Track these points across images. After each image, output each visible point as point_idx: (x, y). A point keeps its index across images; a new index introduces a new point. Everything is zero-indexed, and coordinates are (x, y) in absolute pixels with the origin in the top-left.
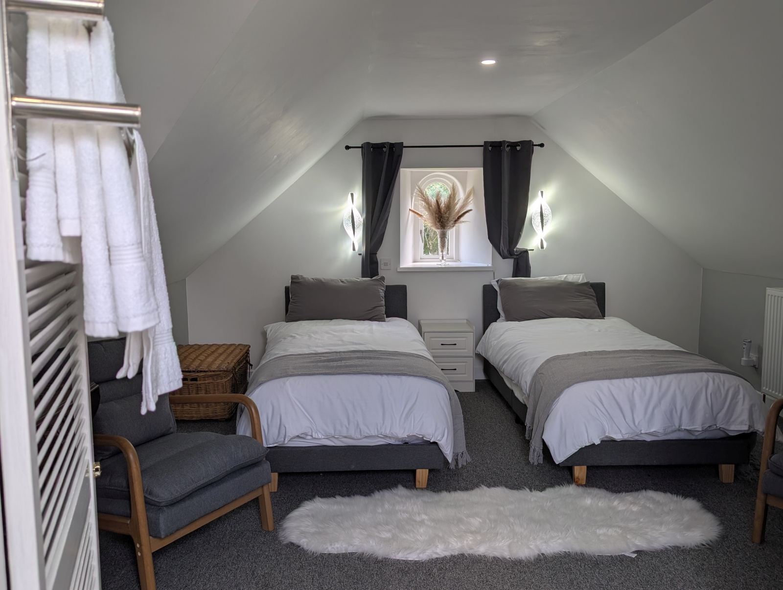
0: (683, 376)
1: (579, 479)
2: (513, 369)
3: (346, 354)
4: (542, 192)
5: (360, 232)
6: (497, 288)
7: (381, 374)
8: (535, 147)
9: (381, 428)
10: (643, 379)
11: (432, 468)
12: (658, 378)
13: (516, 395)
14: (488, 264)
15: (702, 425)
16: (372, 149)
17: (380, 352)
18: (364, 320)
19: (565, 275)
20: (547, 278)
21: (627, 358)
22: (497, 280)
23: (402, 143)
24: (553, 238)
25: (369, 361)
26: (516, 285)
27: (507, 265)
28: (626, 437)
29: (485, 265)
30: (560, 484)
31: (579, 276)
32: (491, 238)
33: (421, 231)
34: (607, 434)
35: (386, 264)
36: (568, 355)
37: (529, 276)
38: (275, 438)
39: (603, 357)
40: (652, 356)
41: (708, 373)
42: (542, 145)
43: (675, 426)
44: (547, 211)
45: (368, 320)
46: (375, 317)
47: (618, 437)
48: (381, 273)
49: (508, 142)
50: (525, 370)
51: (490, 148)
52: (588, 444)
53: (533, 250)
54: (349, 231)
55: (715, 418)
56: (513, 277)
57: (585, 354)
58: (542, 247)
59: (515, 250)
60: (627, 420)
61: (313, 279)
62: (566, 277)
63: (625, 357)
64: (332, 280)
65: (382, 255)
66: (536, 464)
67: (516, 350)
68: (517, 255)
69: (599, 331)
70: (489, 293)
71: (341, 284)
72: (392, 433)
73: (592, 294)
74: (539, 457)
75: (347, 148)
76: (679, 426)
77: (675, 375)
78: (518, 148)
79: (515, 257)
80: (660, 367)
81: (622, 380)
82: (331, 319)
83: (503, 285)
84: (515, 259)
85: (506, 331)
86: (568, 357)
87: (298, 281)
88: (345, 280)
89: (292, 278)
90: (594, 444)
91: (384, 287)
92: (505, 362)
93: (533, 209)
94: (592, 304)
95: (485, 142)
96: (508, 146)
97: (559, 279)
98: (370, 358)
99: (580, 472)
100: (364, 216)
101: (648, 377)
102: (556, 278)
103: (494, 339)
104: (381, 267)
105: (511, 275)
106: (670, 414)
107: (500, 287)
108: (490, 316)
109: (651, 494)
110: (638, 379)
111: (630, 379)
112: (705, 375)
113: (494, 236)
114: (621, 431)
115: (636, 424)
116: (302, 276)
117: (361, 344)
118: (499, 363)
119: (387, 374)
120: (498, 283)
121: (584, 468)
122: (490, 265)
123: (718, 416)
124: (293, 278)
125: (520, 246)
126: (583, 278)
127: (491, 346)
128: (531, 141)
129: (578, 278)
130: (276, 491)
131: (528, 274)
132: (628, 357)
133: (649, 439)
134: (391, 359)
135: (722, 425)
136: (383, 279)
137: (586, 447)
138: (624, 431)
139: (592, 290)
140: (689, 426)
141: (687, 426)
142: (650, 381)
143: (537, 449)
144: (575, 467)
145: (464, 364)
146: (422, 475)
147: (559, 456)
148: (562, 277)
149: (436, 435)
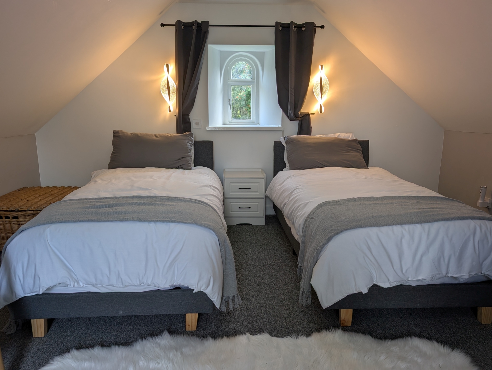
0: (451, 224)
1: (345, 321)
2: (290, 212)
3: (124, 199)
4: (322, 66)
5: (174, 97)
6: (284, 144)
7: (149, 221)
8: (317, 28)
9: (142, 278)
10: (411, 227)
11: (201, 312)
12: (426, 226)
13: (292, 233)
14: (278, 124)
15: (469, 273)
16: (183, 27)
17: (159, 198)
18: (172, 168)
19: (339, 134)
20: (324, 136)
21: (395, 205)
22: (284, 137)
23: (208, 22)
24: (329, 105)
25: (142, 207)
26: (299, 141)
27: (294, 126)
28: (394, 285)
29: (277, 126)
30: (327, 328)
31: (349, 135)
32: (280, 103)
33: (229, 100)
34: (375, 283)
35: (197, 124)
36: (338, 201)
37: (311, 135)
38: (31, 288)
39: (371, 203)
40: (417, 202)
41: (474, 220)
42: (322, 27)
43: (442, 273)
44: (325, 82)
45: (176, 168)
46: (182, 166)
47: (385, 285)
48: (193, 131)
49: (295, 23)
50: (298, 214)
51: (281, 28)
52: (355, 292)
53: (314, 114)
54: (165, 96)
55: (481, 265)
56: (297, 135)
57: (354, 200)
58: (321, 111)
59: (299, 113)
60: (395, 268)
61: (131, 133)
62: (339, 135)
63: (392, 203)
64: (147, 135)
65: (194, 116)
66: (304, 305)
67: (294, 194)
68: (300, 117)
69: (366, 178)
70: (278, 148)
71: (155, 138)
72: (154, 284)
73: (358, 148)
74: (308, 298)
75: (163, 25)
76: (447, 273)
77: (442, 222)
78: (303, 29)
79: (300, 119)
80: (427, 214)
81: (391, 227)
82: (144, 167)
83: (289, 141)
84: (299, 120)
85: (288, 178)
86: (337, 203)
87: (119, 135)
88: (159, 135)
89: (113, 133)
90: (361, 292)
91: (192, 141)
92: (285, 205)
93: (314, 81)
94: (359, 156)
95: (276, 22)
96: (295, 27)
97: (334, 137)
98: (144, 204)
99: (346, 315)
100: (177, 83)
101: (417, 225)
102: (331, 136)
103: (278, 184)
104: (193, 126)
105: (297, 134)
106: (438, 263)
107: (286, 143)
108: (279, 166)
109: (416, 342)
110: (406, 227)
111: (399, 227)
112: (472, 223)
113: (283, 102)
114: (389, 280)
115: (404, 271)
116: (122, 131)
117: (147, 189)
118: (281, 205)
119: (155, 221)
120: (285, 139)
121: (350, 311)
122: (280, 126)
123: (484, 263)
124: (115, 132)
125: (303, 110)
126: (352, 136)
127: (276, 190)
128: (313, 23)
129: (348, 136)
130: (43, 336)
131: (309, 132)
132: (395, 203)
133: (414, 284)
134: (167, 205)
135: (487, 272)
136: (191, 135)
137: (353, 295)
138: (391, 280)
139: (359, 145)
140: (456, 274)
141: (453, 274)
142: (418, 228)
143: (306, 291)
144: (342, 310)
145: (257, 204)
146: (191, 319)
147: (327, 302)
148: (336, 135)
149: (199, 285)
